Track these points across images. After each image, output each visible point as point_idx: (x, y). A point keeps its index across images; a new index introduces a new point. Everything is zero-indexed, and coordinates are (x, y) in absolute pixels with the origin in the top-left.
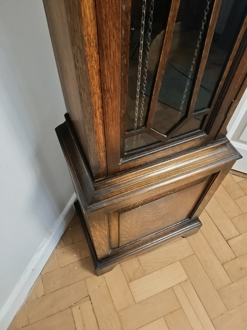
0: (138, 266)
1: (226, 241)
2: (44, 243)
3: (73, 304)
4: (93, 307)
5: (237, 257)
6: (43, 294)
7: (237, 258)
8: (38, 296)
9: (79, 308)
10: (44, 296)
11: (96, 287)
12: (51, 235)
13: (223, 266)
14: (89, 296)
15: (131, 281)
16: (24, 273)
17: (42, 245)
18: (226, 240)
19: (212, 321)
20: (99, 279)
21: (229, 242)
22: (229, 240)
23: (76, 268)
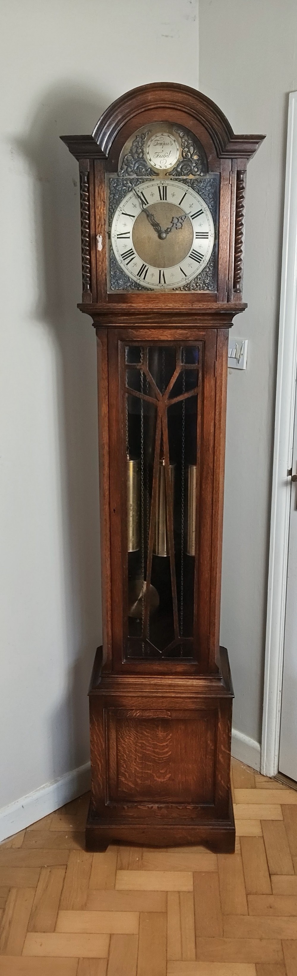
0: (139, 860)
1: (270, 875)
2: (46, 787)
3: (46, 866)
4: (65, 875)
5: (272, 894)
6: (19, 846)
7: (273, 896)
8: (14, 847)
9: (50, 872)
10: (19, 848)
11: (79, 861)
12: (56, 783)
13: (247, 897)
14: (66, 866)
15: (121, 869)
16: (14, 802)
17: (44, 787)
18: (270, 873)
19: (197, 939)
20: (87, 856)
21: (273, 877)
22: (275, 874)
23: (67, 837)
